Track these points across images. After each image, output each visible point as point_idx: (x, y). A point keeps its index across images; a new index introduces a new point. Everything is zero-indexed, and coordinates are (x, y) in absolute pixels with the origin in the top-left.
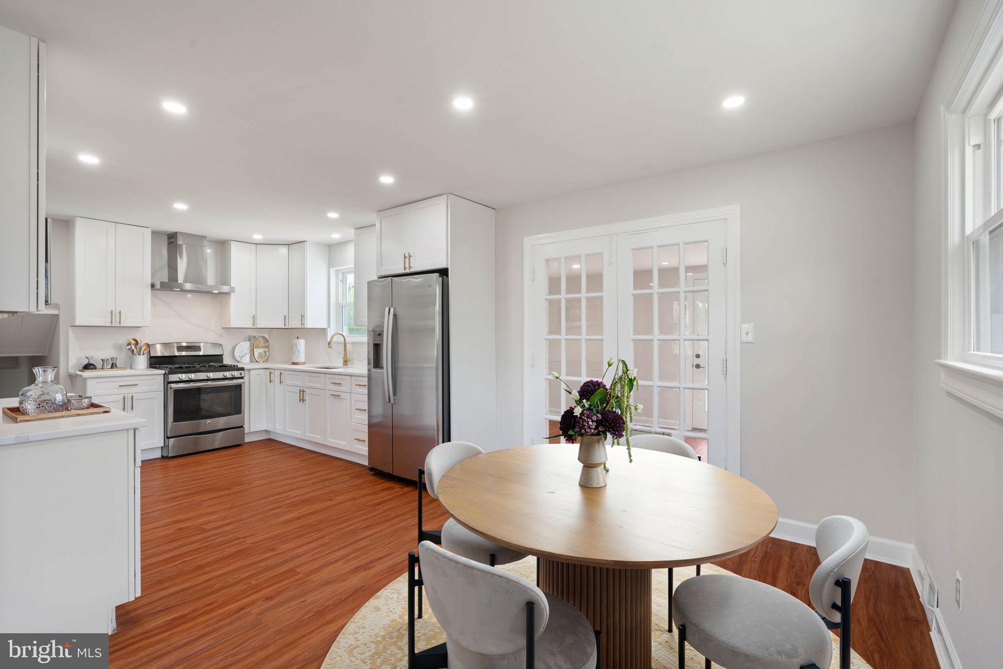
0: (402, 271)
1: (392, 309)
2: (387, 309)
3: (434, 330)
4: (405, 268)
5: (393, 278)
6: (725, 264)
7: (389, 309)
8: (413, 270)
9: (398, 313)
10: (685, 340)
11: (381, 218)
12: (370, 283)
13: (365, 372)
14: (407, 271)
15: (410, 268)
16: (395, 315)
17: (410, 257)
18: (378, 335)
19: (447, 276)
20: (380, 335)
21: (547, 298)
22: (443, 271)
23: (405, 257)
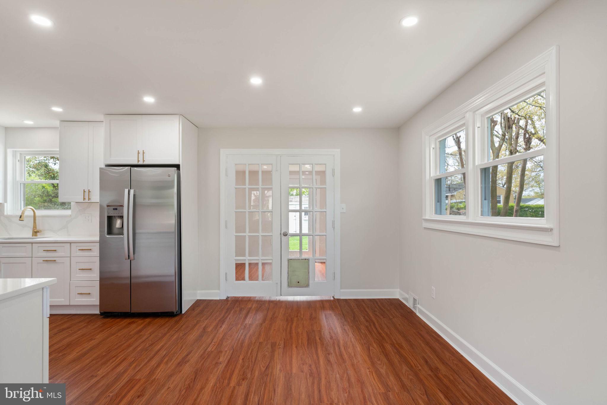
0: (136, 163)
1: (132, 192)
2: (126, 191)
3: (173, 205)
4: (138, 161)
5: (132, 169)
6: (333, 176)
7: (129, 192)
8: (146, 163)
9: (137, 194)
10: (315, 212)
11: (109, 121)
12: (101, 169)
13: (97, 238)
14: (141, 163)
15: (144, 161)
16: (134, 195)
17: (144, 153)
18: (114, 209)
19: (180, 170)
20: (116, 209)
21: (236, 187)
22: (178, 166)
23: (139, 153)
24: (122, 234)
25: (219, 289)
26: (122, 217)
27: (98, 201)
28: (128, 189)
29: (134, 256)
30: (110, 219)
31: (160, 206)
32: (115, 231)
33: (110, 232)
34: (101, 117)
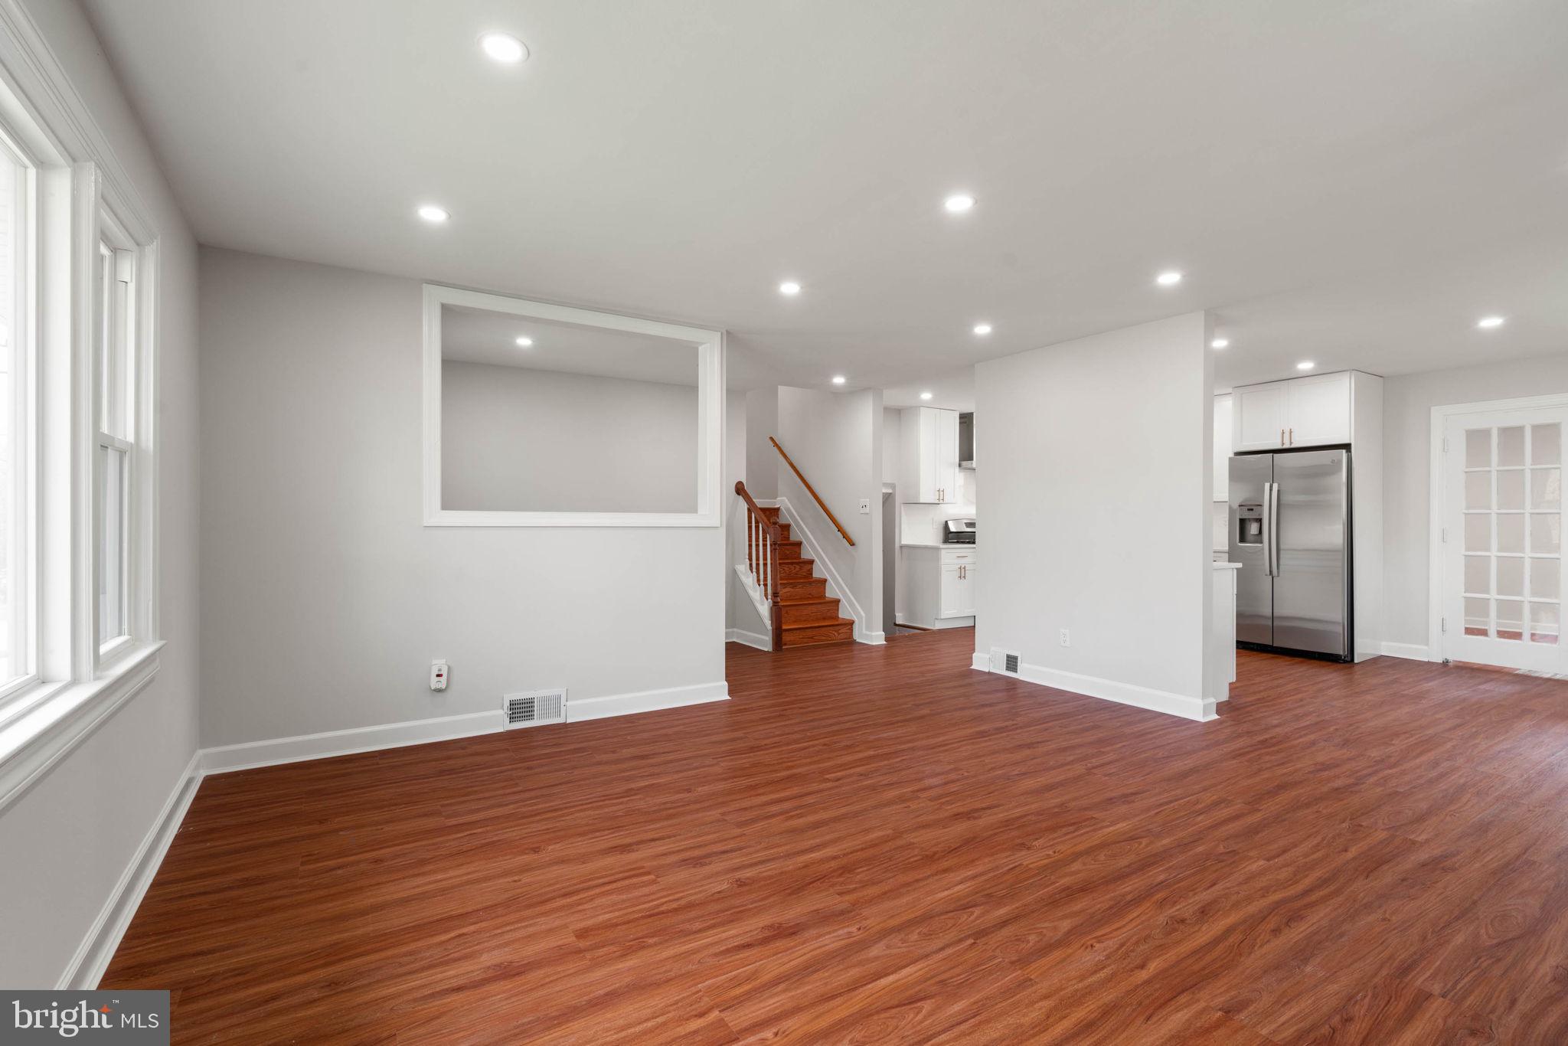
0: (1279, 446)
1: (1275, 486)
2: (1267, 486)
3: (1340, 506)
4: (1283, 444)
5: (1275, 455)
7: (1271, 487)
8: (1294, 445)
9: (1282, 489)
11: (1242, 394)
12: (1230, 459)
13: (1224, 548)
14: (1287, 446)
15: (1291, 443)
16: (1278, 491)
17: (1291, 432)
18: (1249, 510)
19: (1350, 452)
20: (1252, 510)
21: (1467, 470)
22: (1347, 447)
23: (1283, 433)
24: (1261, 542)
25: (1427, 645)
26: (1259, 521)
27: (1227, 499)
28: (1269, 484)
29: (1278, 572)
30: (1242, 522)
31: (1315, 506)
32: (1249, 538)
33: (1243, 539)
34: (1230, 390)
